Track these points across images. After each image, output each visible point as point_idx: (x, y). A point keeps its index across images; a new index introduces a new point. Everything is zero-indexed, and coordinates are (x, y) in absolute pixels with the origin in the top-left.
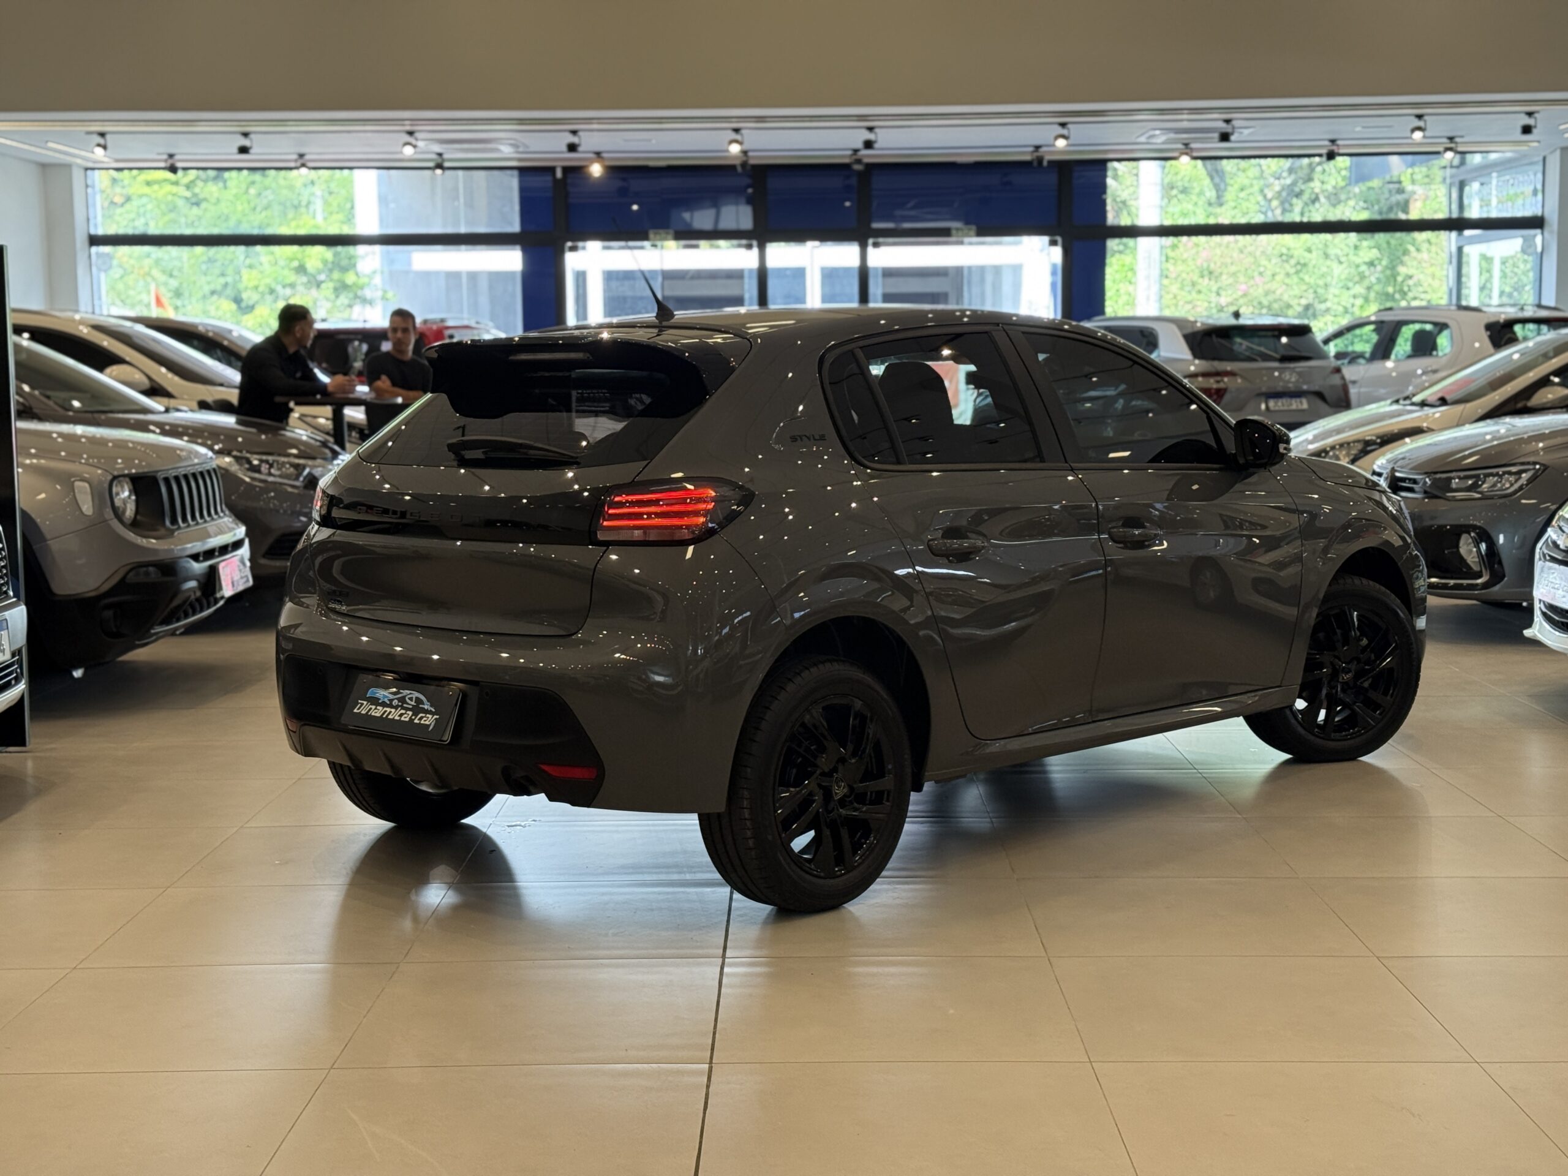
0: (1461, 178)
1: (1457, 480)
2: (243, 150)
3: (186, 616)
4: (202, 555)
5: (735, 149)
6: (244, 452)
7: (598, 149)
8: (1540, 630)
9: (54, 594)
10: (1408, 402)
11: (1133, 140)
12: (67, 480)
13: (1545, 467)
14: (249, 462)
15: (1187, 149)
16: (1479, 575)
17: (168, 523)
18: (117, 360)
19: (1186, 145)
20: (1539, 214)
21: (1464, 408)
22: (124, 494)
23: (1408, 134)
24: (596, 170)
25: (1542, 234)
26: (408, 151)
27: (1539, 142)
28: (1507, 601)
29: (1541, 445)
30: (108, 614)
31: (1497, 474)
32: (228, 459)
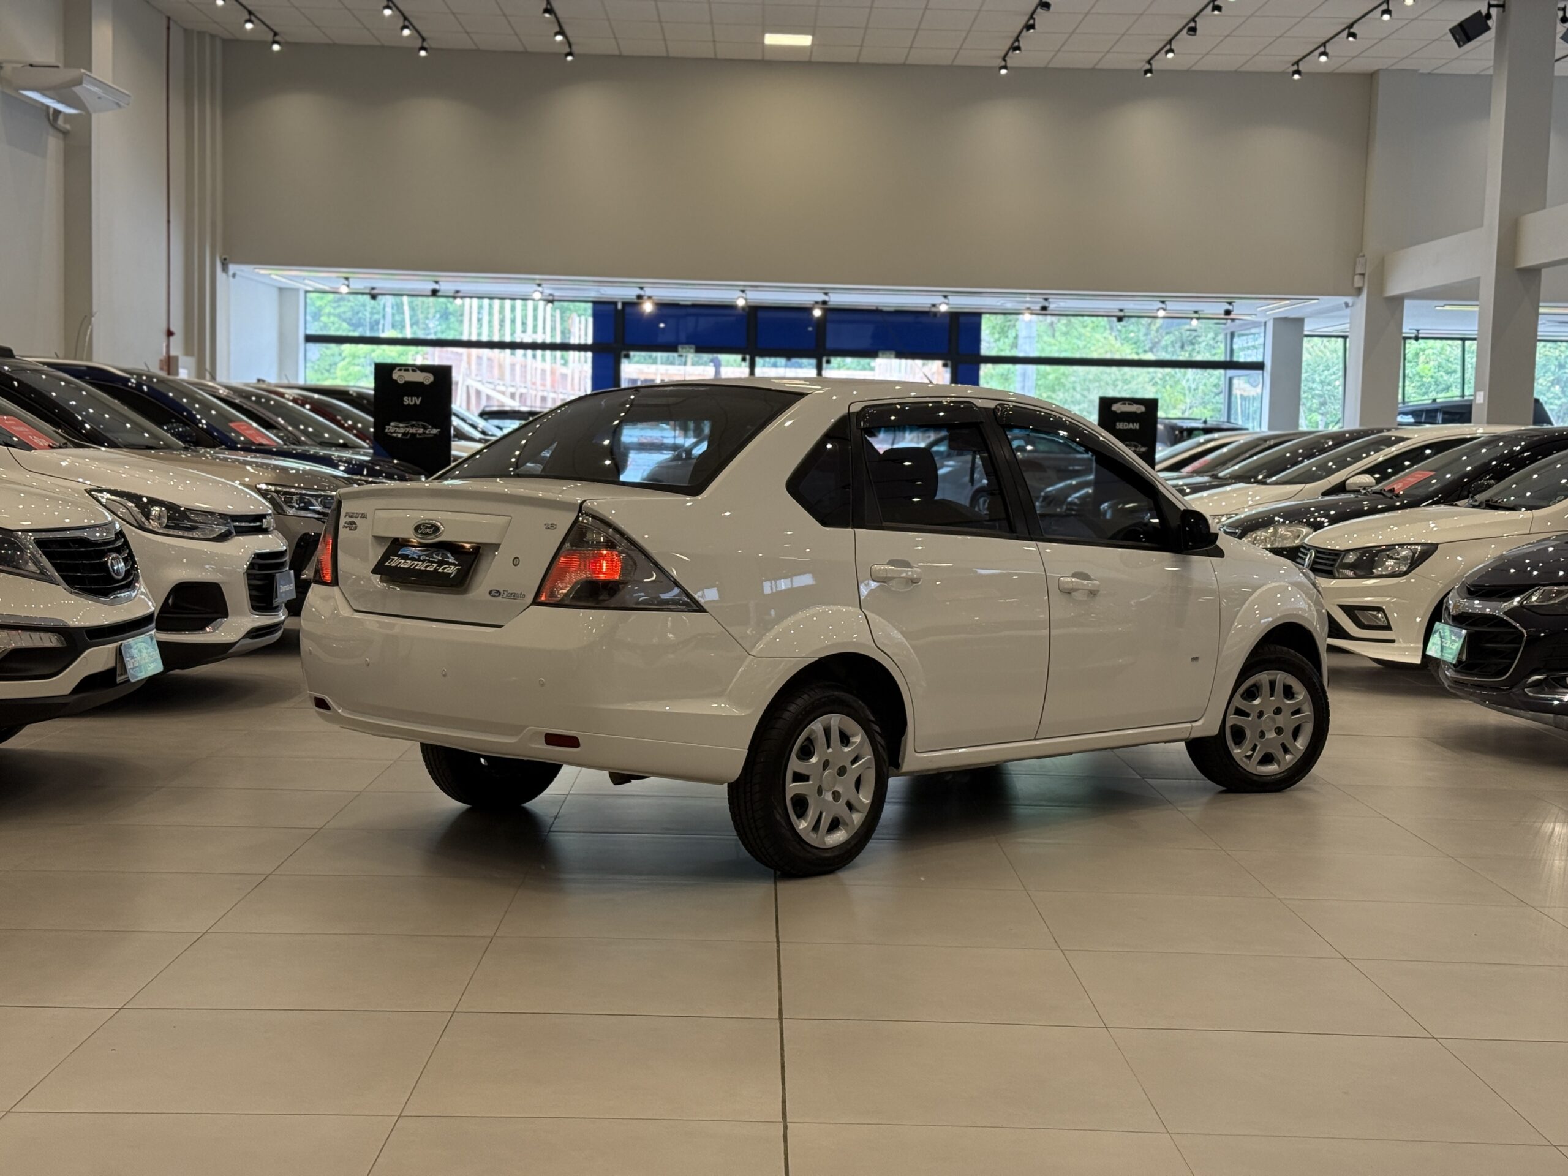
7: (655, 296)
20: (1262, 360)
24: (648, 307)
25: (1263, 374)
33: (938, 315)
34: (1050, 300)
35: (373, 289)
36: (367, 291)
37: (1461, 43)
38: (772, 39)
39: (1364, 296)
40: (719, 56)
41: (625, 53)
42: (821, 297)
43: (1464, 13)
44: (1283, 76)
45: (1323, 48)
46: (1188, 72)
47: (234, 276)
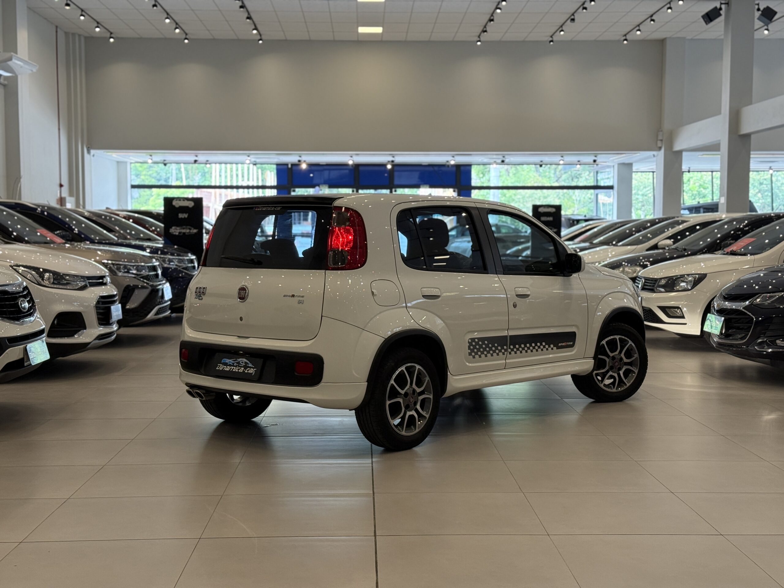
5: (351, 161)
7: (307, 160)
20: (613, 184)
24: (304, 166)
25: (613, 191)
33: (450, 166)
34: (506, 157)
35: (165, 160)
36: (162, 162)
37: (707, 23)
38: (362, 30)
39: (663, 151)
40: (337, 39)
41: (288, 39)
42: (391, 159)
43: (708, 7)
44: (620, 42)
45: (638, 27)
46: (571, 41)
47: (93, 156)
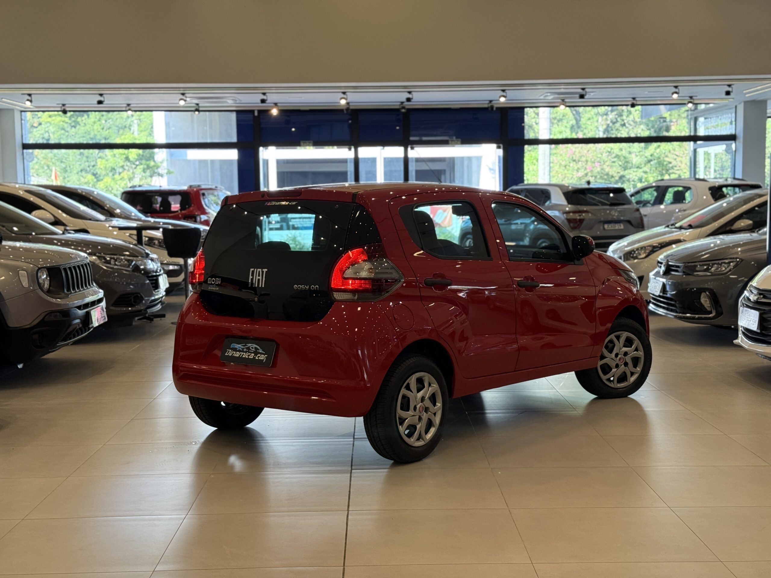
0: (695, 115)
1: (699, 266)
2: (100, 102)
3: (74, 337)
4: (82, 306)
5: (343, 102)
6: (102, 254)
7: (276, 102)
8: (741, 340)
9: (10, 327)
10: (673, 227)
11: (537, 98)
12: (15, 270)
13: (742, 260)
14: (105, 259)
15: (563, 102)
16: (711, 313)
17: (65, 291)
18: (38, 208)
19: (563, 100)
20: (733, 133)
21: (701, 231)
22: (44, 276)
23: (670, 95)
24: (275, 112)
25: (735, 143)
26: (182, 103)
27: (733, 98)
28: (724, 325)
29: (739, 249)
30: (36, 336)
31: (718, 264)
32: (94, 257)
42: (405, 96)
